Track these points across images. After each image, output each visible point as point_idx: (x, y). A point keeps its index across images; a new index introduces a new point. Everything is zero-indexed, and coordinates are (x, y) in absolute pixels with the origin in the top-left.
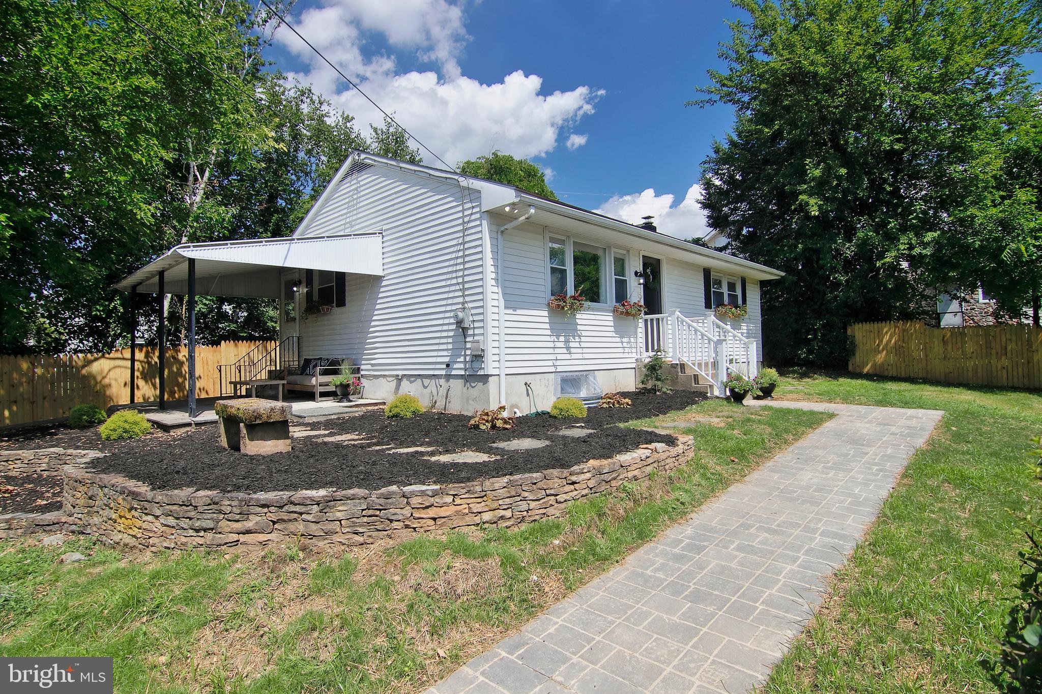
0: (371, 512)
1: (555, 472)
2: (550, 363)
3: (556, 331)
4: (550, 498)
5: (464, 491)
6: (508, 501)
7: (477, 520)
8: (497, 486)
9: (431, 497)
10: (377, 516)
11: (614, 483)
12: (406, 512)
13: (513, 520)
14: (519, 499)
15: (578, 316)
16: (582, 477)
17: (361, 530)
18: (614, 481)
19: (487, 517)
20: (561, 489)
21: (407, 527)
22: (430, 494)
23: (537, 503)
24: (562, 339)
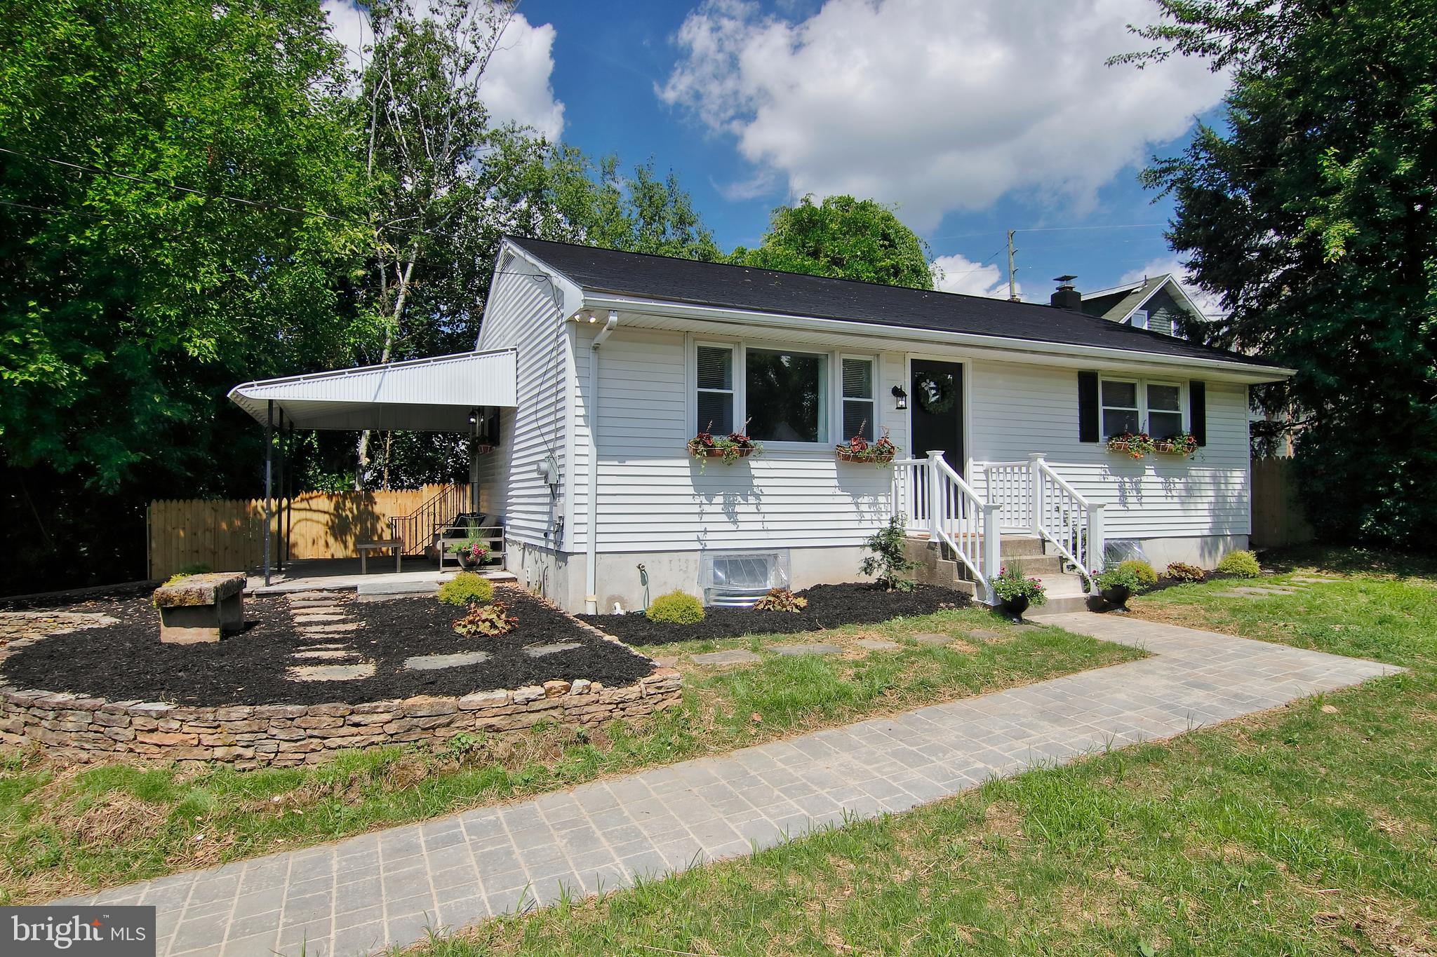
0: (95, 728)
1: (324, 708)
2: (693, 536)
3: (703, 488)
4: (312, 740)
5: (192, 717)
6: (247, 737)
7: (208, 755)
8: (234, 716)
9: (157, 719)
10: (102, 733)
11: (440, 732)
12: (129, 734)
13: (255, 761)
14: (265, 736)
15: (753, 464)
16: (375, 718)
17: (87, 746)
18: (443, 729)
19: (219, 753)
20: (333, 731)
21: (131, 750)
22: (154, 715)
23: (293, 744)
24: (719, 499)
